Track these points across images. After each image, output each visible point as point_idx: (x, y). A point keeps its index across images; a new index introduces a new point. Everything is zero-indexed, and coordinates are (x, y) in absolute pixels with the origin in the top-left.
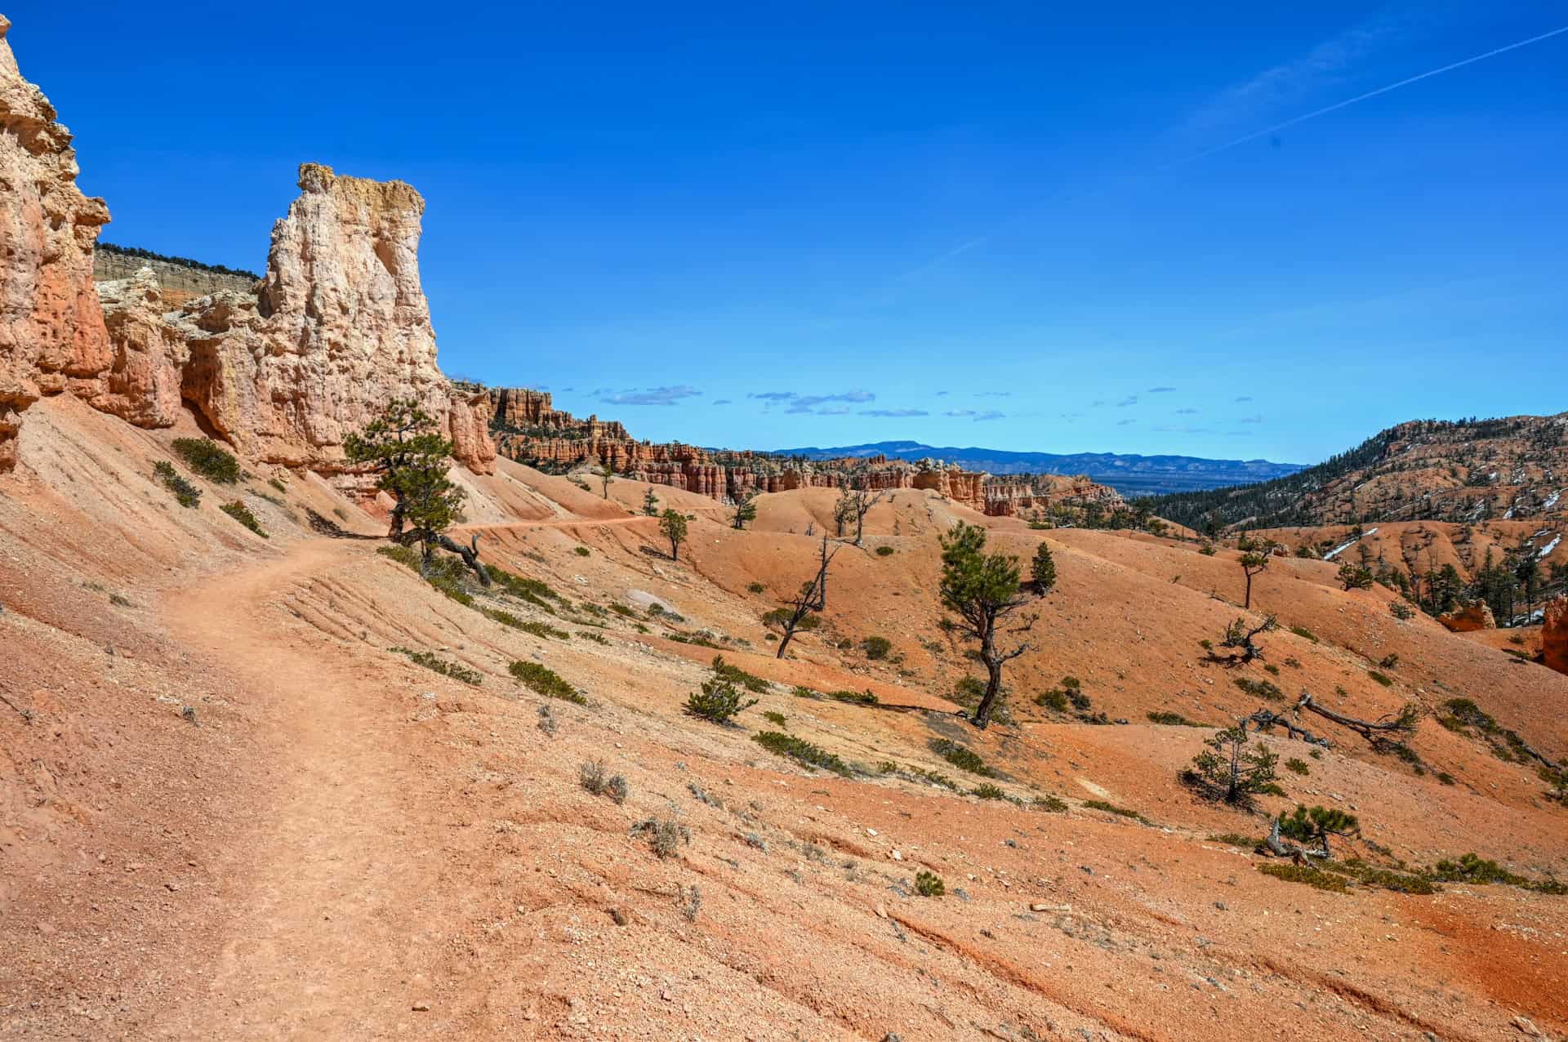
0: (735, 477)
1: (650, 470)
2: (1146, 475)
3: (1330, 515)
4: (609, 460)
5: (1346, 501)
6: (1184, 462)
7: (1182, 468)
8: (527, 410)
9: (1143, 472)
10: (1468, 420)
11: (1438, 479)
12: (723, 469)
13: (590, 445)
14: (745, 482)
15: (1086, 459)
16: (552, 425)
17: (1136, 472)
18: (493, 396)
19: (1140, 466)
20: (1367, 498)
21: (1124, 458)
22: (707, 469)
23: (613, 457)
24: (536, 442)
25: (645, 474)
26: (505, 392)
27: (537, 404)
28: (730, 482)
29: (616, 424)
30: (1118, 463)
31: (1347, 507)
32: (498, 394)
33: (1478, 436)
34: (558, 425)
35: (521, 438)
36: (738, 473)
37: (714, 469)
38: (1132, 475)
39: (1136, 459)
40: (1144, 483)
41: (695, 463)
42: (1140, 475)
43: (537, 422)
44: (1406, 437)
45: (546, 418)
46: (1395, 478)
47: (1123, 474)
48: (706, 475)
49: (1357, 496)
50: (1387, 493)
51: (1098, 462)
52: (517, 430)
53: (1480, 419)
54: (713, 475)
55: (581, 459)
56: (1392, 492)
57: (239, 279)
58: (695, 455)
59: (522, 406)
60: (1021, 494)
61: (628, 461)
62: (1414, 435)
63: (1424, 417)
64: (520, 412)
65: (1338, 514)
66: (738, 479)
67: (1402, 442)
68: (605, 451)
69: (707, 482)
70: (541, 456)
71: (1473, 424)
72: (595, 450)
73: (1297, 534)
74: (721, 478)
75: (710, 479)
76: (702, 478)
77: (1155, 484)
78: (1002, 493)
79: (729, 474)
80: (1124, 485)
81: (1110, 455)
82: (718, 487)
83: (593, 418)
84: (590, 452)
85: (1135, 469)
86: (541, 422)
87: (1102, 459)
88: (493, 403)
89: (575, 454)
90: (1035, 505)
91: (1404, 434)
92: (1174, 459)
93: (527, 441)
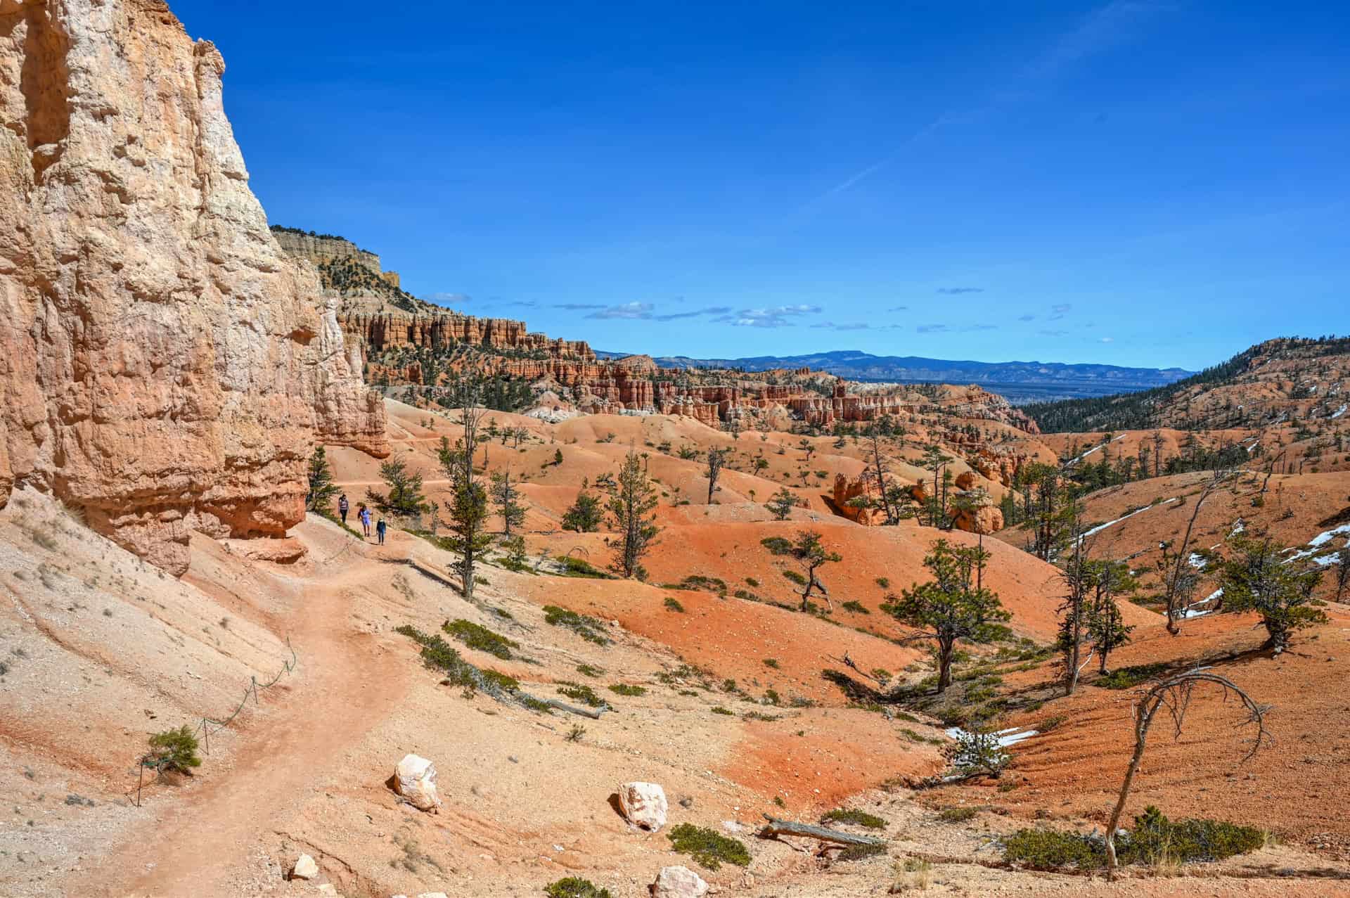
0: (661, 389)
1: (592, 385)
2: (1067, 382)
3: (1168, 421)
4: (562, 377)
5: (1182, 410)
6: (1103, 370)
7: (1102, 375)
8: (507, 336)
9: (1065, 379)
10: (1327, 338)
11: (1265, 392)
12: (651, 383)
13: (548, 365)
14: (669, 394)
15: (1013, 367)
16: (526, 347)
17: (1058, 379)
18: (480, 324)
19: (1062, 374)
20: (1200, 407)
21: (1047, 366)
22: (638, 383)
23: (565, 375)
24: (510, 362)
25: (589, 388)
26: (490, 321)
27: (514, 330)
28: (656, 393)
29: (583, 343)
30: (1043, 371)
31: (1183, 414)
32: (485, 323)
33: (1326, 353)
34: (530, 347)
35: (500, 358)
36: (663, 387)
37: (644, 383)
38: (1054, 381)
39: (1058, 367)
40: (1062, 389)
41: (629, 379)
42: (1062, 381)
43: (514, 345)
44: (1268, 353)
45: (521, 342)
46: (1227, 391)
47: (1047, 381)
48: (638, 388)
49: (1192, 405)
50: (1218, 403)
51: (1025, 369)
52: (498, 351)
53: (1338, 337)
54: (643, 388)
55: (541, 376)
56: (1223, 403)
57: (292, 235)
58: (630, 373)
59: (503, 332)
60: (891, 404)
61: (576, 378)
62: (1275, 351)
63: (1288, 335)
64: (501, 336)
65: (1174, 420)
66: (663, 391)
67: (1263, 358)
68: (559, 369)
69: (638, 394)
70: (513, 373)
71: (1331, 342)
72: (552, 369)
73: (1067, 438)
74: (649, 390)
75: (641, 391)
76: (634, 390)
77: (1074, 390)
78: (875, 402)
79: (656, 387)
80: (1045, 391)
81: (1036, 363)
82: (647, 397)
83: (560, 340)
84: (548, 370)
85: (1058, 376)
86: (517, 344)
87: (1028, 368)
88: (480, 330)
89: (537, 372)
90: (902, 412)
91: (1266, 351)
92: (1095, 367)
93: (503, 361)
